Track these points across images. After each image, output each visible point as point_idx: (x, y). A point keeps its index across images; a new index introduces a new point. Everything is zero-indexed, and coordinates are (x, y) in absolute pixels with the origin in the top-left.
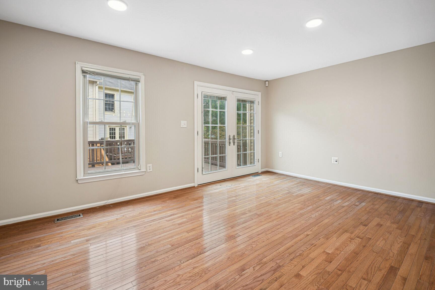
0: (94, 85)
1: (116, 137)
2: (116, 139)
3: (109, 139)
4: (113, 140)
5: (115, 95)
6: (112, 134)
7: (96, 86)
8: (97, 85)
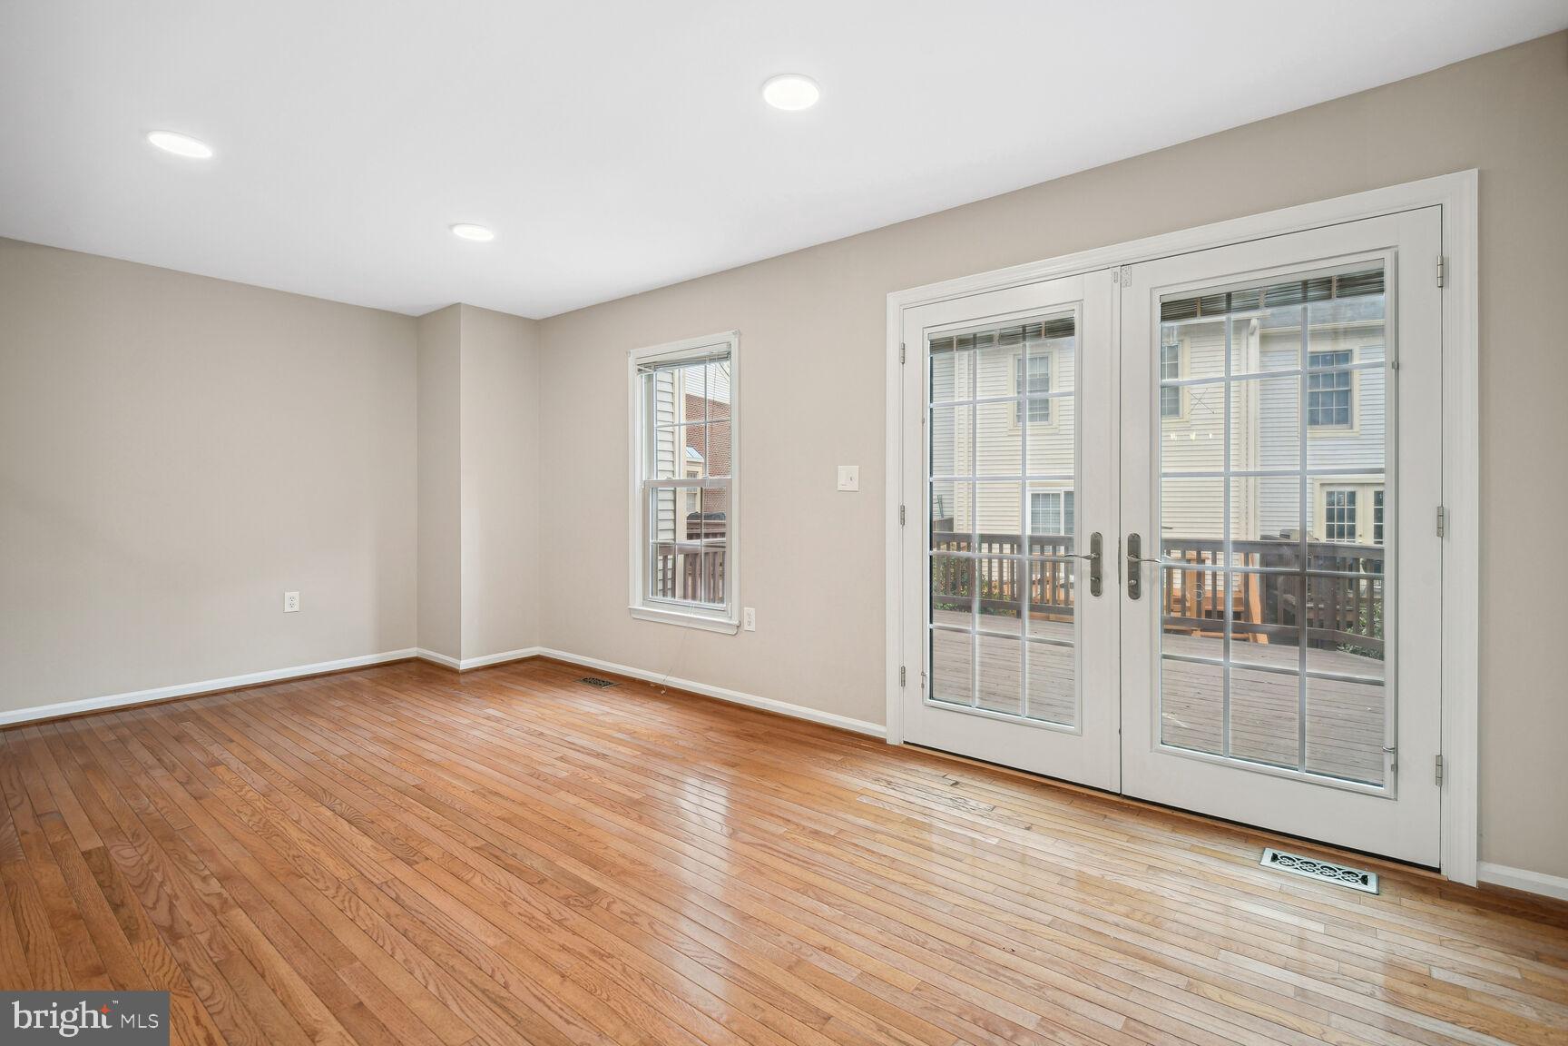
0: (1244, 334)
1: (1358, 532)
2: (1358, 541)
3: (1323, 539)
4: (1345, 542)
5: (1354, 351)
6: (1341, 518)
7: (1250, 338)
8: (1252, 334)
